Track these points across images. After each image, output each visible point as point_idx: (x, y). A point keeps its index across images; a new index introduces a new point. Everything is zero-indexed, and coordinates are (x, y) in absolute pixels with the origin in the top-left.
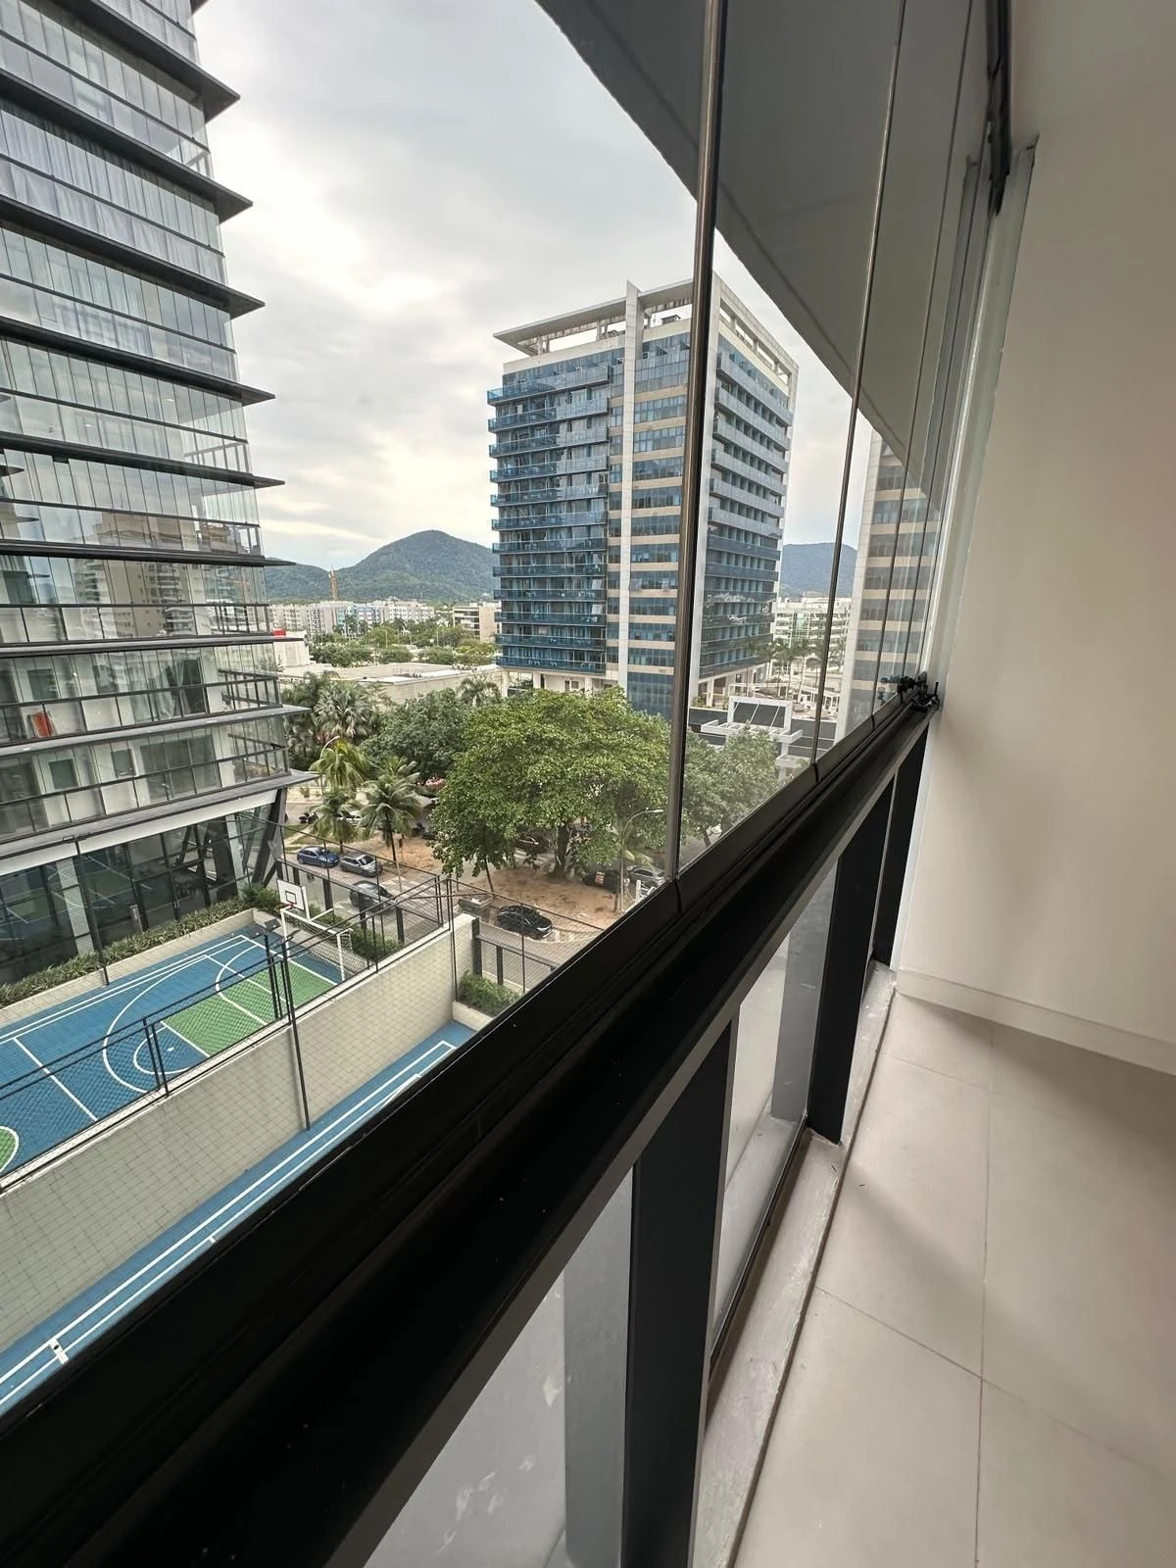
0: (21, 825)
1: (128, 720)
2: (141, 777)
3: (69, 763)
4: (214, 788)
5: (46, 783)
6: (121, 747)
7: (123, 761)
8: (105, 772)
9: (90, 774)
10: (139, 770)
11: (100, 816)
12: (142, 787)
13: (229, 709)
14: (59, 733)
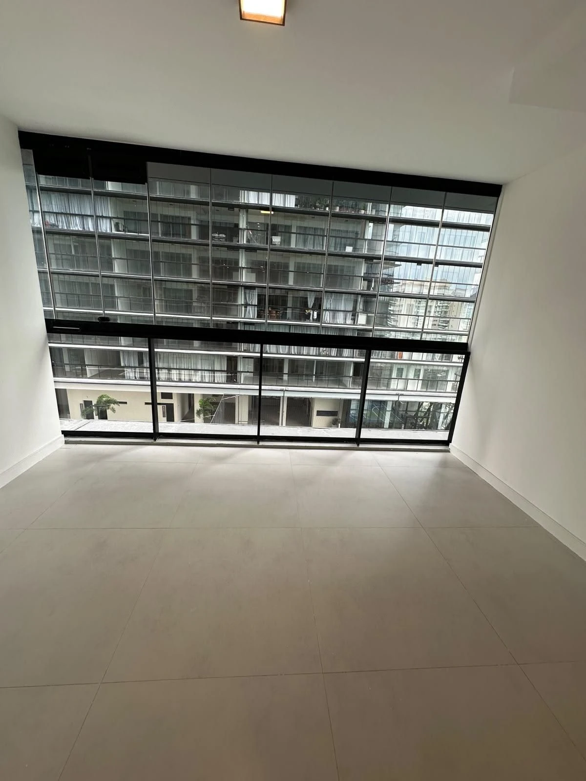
0: (383, 386)
1: (424, 359)
2: (421, 380)
3: (402, 369)
4: (443, 391)
5: (394, 375)
6: (418, 367)
7: (417, 372)
8: (411, 376)
9: (407, 376)
10: (421, 377)
11: (405, 390)
12: (420, 382)
13: (458, 361)
14: (404, 359)
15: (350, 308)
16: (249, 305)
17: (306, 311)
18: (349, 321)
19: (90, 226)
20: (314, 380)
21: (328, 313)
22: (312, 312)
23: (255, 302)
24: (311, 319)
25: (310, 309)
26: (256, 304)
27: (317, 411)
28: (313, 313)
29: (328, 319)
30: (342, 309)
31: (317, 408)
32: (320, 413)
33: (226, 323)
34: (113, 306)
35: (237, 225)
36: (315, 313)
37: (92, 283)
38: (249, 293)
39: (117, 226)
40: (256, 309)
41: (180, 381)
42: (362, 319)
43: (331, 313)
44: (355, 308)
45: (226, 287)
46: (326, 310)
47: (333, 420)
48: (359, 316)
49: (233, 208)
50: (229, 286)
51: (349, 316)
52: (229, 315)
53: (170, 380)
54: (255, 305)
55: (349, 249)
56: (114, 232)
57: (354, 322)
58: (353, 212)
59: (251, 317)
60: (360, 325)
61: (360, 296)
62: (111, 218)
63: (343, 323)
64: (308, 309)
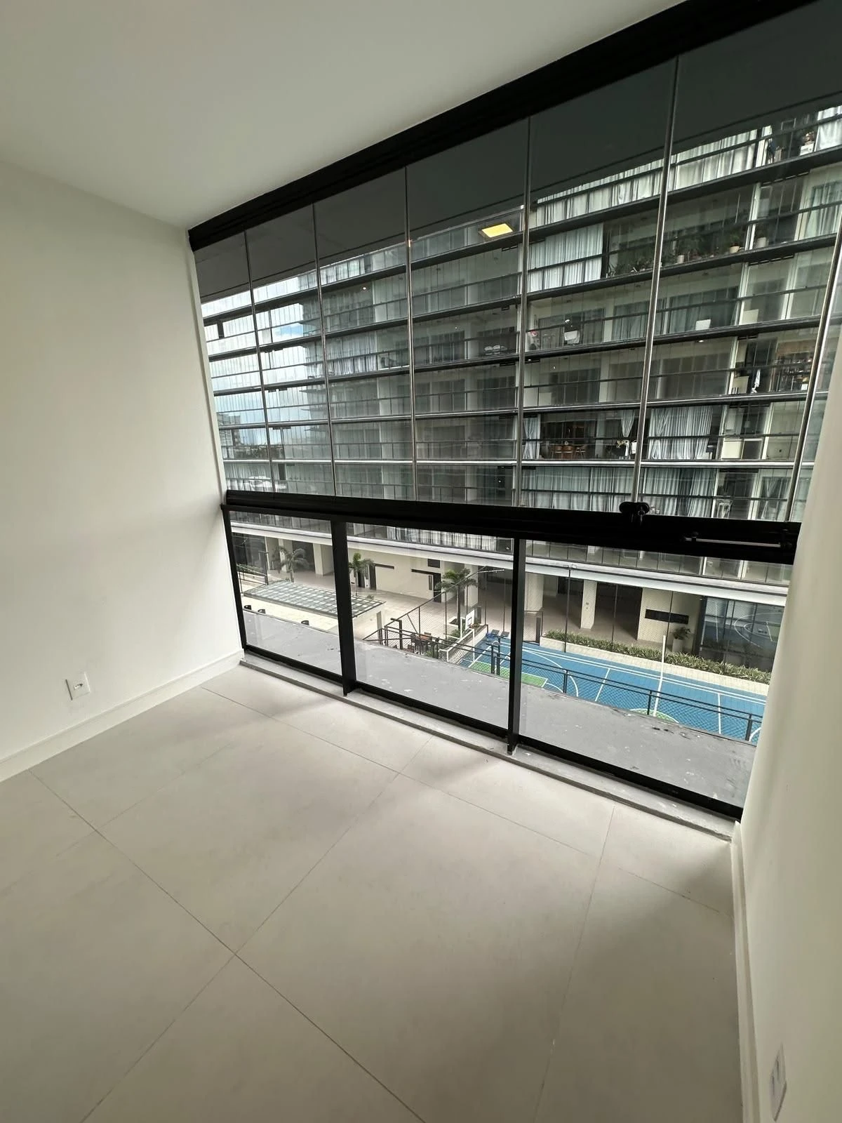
15: (704, 430)
16: (529, 440)
17: (618, 442)
18: (702, 455)
19: (360, 368)
20: (641, 557)
21: (658, 443)
22: (628, 444)
23: (537, 435)
24: (626, 454)
25: (626, 438)
26: (539, 438)
27: (647, 611)
28: (630, 445)
29: (659, 453)
30: (688, 433)
31: (646, 604)
32: (651, 615)
33: (496, 467)
34: (377, 454)
35: (513, 329)
36: (634, 445)
37: (366, 430)
38: (529, 423)
39: (383, 361)
40: (538, 444)
41: (442, 545)
42: (731, 450)
43: (666, 443)
44: (715, 429)
45: (497, 418)
46: (655, 438)
47: (677, 630)
48: (724, 443)
49: (508, 306)
50: (501, 416)
51: (702, 444)
52: (501, 457)
53: (430, 543)
54: (536, 440)
55: (703, 325)
56: (381, 369)
57: (714, 457)
58: (712, 256)
59: (532, 458)
60: (725, 460)
61: (726, 407)
62: (376, 354)
63: (688, 458)
64: (622, 438)
